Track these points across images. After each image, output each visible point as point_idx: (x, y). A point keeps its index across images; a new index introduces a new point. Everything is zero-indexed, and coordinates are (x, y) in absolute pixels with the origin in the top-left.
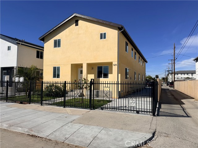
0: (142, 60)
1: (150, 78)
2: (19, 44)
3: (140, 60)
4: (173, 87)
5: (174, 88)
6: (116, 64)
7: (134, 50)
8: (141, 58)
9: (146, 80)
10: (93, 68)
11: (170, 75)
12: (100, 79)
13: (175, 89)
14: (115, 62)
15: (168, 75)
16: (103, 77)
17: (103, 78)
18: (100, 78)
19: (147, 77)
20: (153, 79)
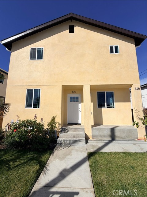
6: (139, 88)
14: (137, 85)
17: (107, 107)
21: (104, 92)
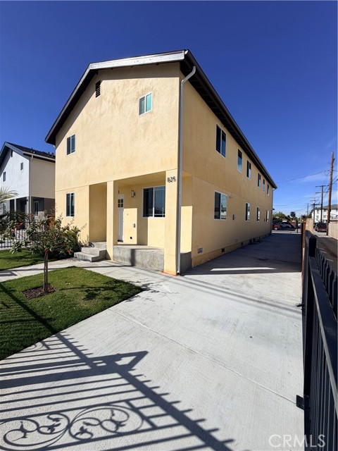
0: (266, 182)
1: (283, 216)
2: (31, 156)
3: (261, 181)
4: (325, 232)
5: (327, 235)
6: (174, 178)
7: (244, 156)
8: (262, 178)
9: (274, 219)
10: (134, 194)
11: (316, 211)
12: (149, 218)
13: (330, 236)
14: (172, 172)
15: (313, 211)
16: (153, 214)
17: (155, 216)
18: (148, 216)
19: (277, 215)
20: (286, 218)
21: (152, 189)
